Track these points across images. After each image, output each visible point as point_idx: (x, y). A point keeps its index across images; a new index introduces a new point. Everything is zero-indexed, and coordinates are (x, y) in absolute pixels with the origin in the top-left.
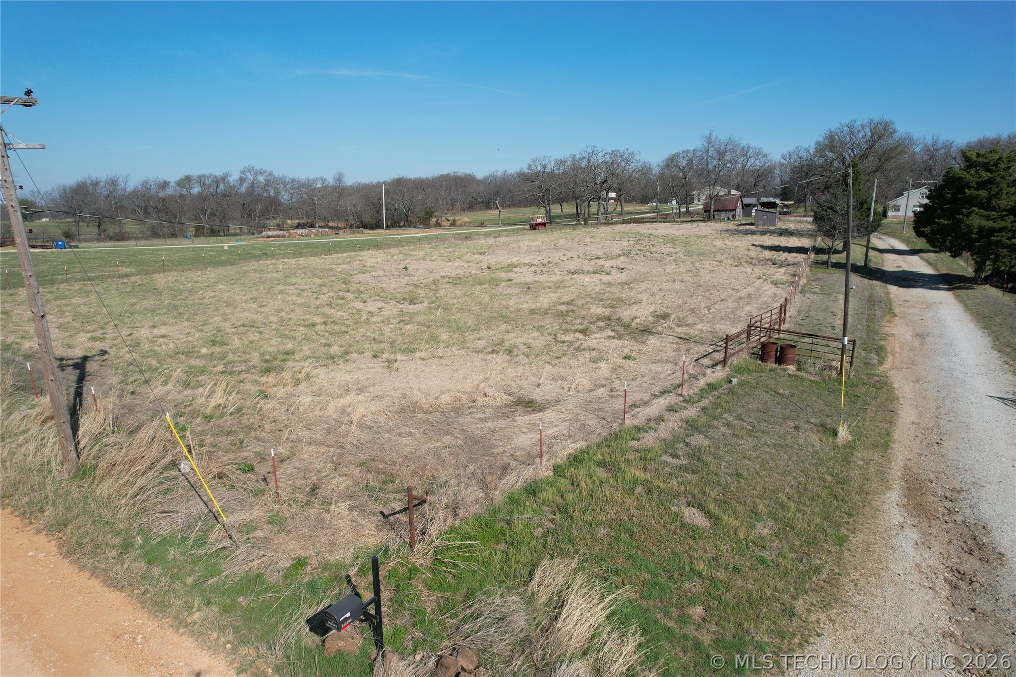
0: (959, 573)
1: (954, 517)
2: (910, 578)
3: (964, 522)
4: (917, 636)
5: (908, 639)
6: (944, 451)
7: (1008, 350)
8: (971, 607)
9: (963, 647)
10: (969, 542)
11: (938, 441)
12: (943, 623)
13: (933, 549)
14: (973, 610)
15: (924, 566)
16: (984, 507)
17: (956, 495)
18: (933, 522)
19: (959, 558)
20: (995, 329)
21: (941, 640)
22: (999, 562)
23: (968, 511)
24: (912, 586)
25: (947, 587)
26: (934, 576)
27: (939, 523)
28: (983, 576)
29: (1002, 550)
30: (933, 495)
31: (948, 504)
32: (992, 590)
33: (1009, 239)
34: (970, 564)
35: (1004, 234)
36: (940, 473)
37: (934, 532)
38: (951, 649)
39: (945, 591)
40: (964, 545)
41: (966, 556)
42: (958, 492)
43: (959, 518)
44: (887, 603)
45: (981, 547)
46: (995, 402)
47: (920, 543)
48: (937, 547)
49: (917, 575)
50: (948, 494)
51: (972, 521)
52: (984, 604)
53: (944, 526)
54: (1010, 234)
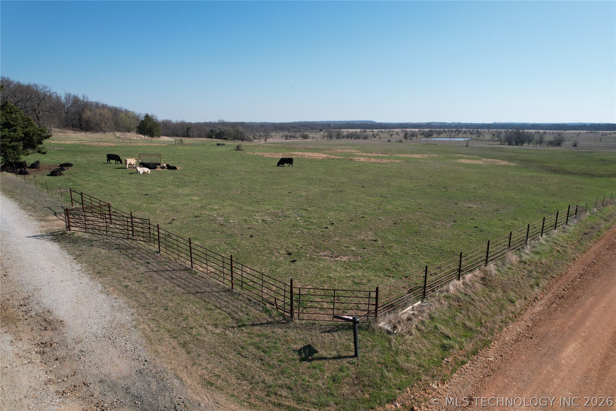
0: (43, 344)
1: (30, 314)
2: (14, 364)
3: (36, 314)
4: (30, 395)
5: (25, 401)
6: (10, 278)
7: (29, 208)
8: (56, 358)
9: (58, 382)
10: (43, 324)
11: (5, 274)
12: (44, 377)
13: (23, 339)
14: (57, 359)
15: (21, 352)
16: (45, 301)
17: (27, 301)
18: (18, 324)
19: (40, 336)
20: (18, 197)
21: (45, 387)
22: (62, 325)
23: (37, 307)
24: (17, 369)
25: (39, 356)
26: (29, 354)
27: (21, 322)
28: (56, 338)
29: (61, 319)
30: (12, 308)
31: (24, 308)
32: (63, 343)
33: (10, 143)
34: (47, 336)
35: (6, 139)
36: (12, 292)
37: (21, 329)
38: (52, 388)
39: (37, 359)
40: (41, 327)
41: (44, 333)
42: (28, 299)
43: (33, 313)
44: (5, 389)
45: (50, 323)
46: (32, 239)
47: (13, 341)
48: (25, 337)
49: (18, 361)
50: (22, 303)
51: (41, 311)
52: (61, 353)
53: (25, 323)
54: (9, 140)
